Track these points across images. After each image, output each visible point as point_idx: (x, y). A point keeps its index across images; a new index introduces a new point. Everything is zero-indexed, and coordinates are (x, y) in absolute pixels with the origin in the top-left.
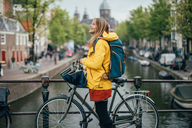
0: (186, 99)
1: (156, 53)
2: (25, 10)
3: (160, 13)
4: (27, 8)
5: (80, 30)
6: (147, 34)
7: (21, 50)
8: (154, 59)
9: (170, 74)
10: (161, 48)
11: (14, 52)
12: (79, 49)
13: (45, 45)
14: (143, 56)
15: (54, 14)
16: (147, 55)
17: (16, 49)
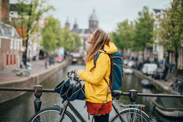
0: (167, 107)
1: (139, 63)
2: (21, 17)
3: (144, 26)
4: (22, 15)
5: (70, 38)
6: (131, 45)
7: (15, 53)
8: (137, 68)
9: (152, 83)
10: (143, 58)
11: (8, 56)
12: (69, 56)
13: (37, 50)
14: (127, 65)
15: (47, 22)
16: (131, 64)
17: (10, 52)
